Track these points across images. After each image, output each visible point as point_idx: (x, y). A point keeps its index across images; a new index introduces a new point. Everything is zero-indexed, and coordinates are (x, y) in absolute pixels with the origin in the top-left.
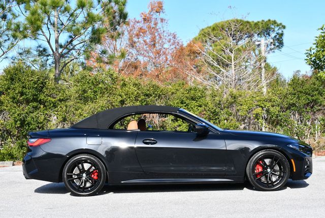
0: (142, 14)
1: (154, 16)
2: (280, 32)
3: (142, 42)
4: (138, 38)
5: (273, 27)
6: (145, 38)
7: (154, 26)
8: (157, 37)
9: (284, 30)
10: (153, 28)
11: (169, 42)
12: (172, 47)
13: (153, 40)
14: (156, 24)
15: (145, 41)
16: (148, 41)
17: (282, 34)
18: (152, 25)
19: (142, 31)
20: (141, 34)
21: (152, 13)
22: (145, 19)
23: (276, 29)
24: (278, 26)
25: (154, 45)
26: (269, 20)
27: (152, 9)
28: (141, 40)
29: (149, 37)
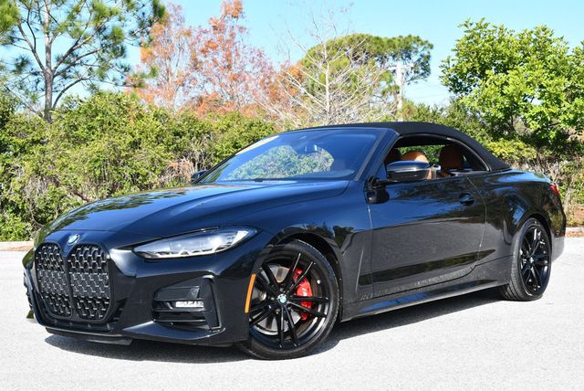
0: (211, 19)
1: (229, 24)
2: (426, 53)
3: (211, 62)
4: (206, 56)
5: (415, 46)
6: (215, 56)
7: (229, 38)
8: (234, 55)
9: (431, 51)
10: (228, 41)
11: (253, 62)
12: (257, 70)
13: (228, 57)
14: (232, 35)
15: (214, 60)
16: (219, 60)
17: (428, 57)
18: (227, 36)
19: (210, 45)
20: (209, 49)
21: (226, 18)
22: (215, 28)
23: (420, 49)
24: (422, 44)
25: (229, 67)
26: (410, 36)
27: (226, 13)
28: (209, 59)
29: (221, 54)
